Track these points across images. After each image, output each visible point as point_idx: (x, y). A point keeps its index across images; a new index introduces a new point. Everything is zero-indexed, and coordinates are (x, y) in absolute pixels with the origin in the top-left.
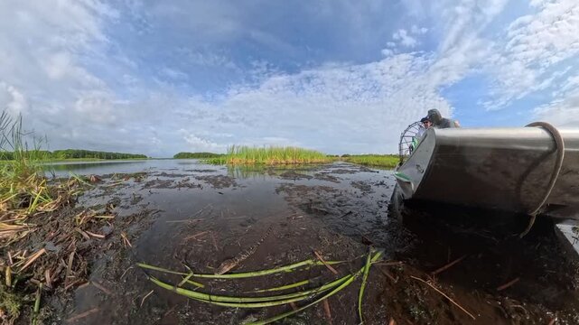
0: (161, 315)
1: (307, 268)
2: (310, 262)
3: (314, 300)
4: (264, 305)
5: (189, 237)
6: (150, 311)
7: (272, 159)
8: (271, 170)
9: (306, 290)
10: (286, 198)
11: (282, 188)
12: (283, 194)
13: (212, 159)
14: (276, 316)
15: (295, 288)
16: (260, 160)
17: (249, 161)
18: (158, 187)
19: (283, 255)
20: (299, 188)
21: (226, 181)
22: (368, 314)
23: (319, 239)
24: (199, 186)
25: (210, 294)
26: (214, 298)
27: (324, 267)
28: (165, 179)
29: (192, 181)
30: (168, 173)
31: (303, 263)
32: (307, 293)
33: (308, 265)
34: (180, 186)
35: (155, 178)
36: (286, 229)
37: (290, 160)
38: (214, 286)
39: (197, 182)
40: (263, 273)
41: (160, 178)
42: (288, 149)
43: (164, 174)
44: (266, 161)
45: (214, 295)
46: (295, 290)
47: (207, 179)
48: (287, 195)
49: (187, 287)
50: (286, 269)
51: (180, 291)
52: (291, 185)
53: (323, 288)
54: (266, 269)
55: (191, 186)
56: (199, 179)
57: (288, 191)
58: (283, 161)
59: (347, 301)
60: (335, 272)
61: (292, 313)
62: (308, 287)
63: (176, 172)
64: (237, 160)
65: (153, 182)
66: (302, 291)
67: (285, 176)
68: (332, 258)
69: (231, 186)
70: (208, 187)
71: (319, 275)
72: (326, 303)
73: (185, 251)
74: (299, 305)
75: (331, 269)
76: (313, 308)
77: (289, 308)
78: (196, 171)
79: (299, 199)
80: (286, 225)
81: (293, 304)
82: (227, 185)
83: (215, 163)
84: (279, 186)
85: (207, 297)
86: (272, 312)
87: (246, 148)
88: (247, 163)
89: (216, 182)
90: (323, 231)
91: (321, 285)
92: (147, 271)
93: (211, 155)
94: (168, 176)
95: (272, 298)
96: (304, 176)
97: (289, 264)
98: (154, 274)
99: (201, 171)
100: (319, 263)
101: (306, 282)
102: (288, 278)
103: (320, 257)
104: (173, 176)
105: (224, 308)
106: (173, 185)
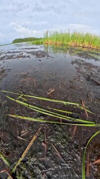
0: (9, 109)
1: (75, 107)
2: (77, 105)
3: (71, 123)
4: (49, 114)
5: (23, 80)
6: (5, 108)
7: (73, 42)
8: (72, 50)
9: (69, 116)
10: (76, 68)
11: (76, 62)
12: (75, 65)
13: (35, 42)
14: (52, 121)
15: (65, 113)
16: (65, 42)
17: (58, 43)
18: (7, 59)
19: (65, 96)
20: (87, 64)
21: (43, 54)
22: (91, 146)
23: (87, 96)
24: (28, 56)
25: (28, 104)
26: (30, 105)
27: (83, 111)
28: (10, 54)
29: (25, 54)
30: (11, 51)
31: (74, 104)
32: (70, 118)
33: (76, 106)
34: (18, 57)
35: (5, 55)
36: (72, 84)
37: (86, 44)
38: (31, 101)
39: (27, 55)
40: (53, 101)
41: (7, 54)
42: (87, 35)
43: (9, 52)
44: (69, 44)
45: (30, 104)
46: (65, 114)
47: (33, 53)
48: (78, 66)
49: (20, 100)
50: (65, 103)
51: (17, 101)
52: (82, 61)
53: (78, 120)
54: (55, 99)
55: (24, 57)
56: (28, 53)
57: (80, 64)
58: (81, 45)
59: (85, 133)
60: (88, 116)
61: (59, 123)
62: (71, 116)
63: (15, 51)
64: (50, 41)
65: (4, 57)
66: (67, 116)
67: (80, 55)
68: (89, 109)
69: (46, 57)
70: (33, 57)
71: (79, 113)
72: (76, 127)
73: (21, 85)
74: (63, 121)
75: (87, 113)
76: (69, 126)
77: (59, 120)
78: (26, 49)
79: (84, 71)
80: (72, 82)
81: (61, 120)
82: (44, 56)
83: (37, 44)
84: (74, 60)
85: (27, 105)
86: (51, 119)
87: (57, 32)
88: (56, 44)
89: (37, 54)
90: (92, 93)
91: (78, 118)
92: (5, 93)
93: (34, 39)
94: (11, 53)
95: (53, 113)
96: (93, 58)
97: (67, 101)
98: (8, 94)
99: (29, 49)
100: (82, 108)
101: (71, 113)
102: (64, 107)
103: (84, 105)
104: (14, 52)
105: (33, 111)
106: (15, 57)
